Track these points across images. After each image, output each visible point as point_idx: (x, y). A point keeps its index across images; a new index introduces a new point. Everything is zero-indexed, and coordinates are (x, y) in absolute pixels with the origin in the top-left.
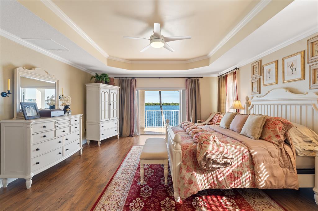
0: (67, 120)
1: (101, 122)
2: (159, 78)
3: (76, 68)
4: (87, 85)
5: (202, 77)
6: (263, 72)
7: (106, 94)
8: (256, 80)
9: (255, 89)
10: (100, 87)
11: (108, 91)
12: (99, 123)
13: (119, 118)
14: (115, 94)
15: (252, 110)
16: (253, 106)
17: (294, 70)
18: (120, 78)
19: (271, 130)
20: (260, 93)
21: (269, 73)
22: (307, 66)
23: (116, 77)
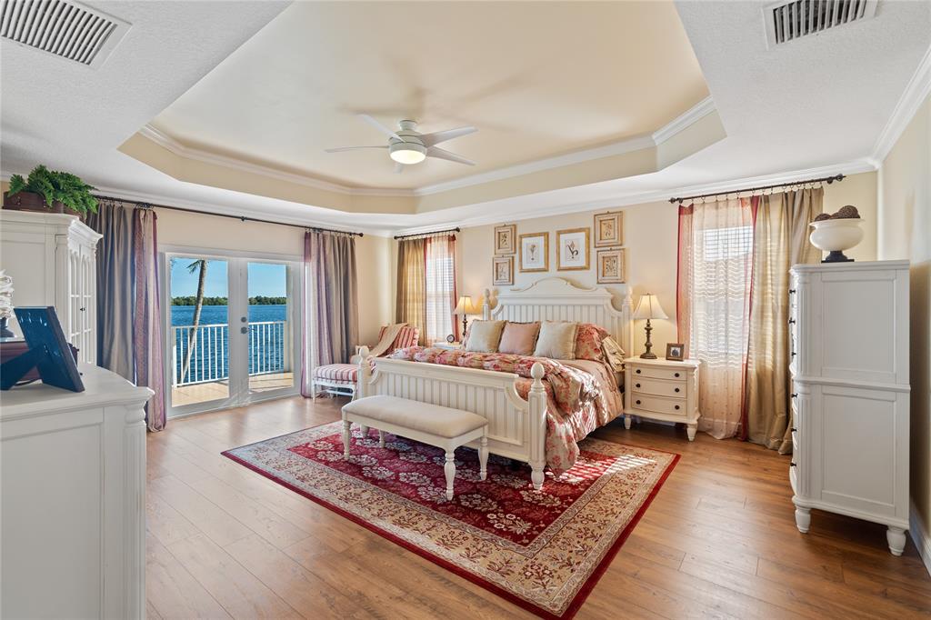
2: (243, 219)
5: (361, 235)
6: (521, 248)
8: (506, 260)
9: (505, 277)
10: (69, 231)
15: (500, 315)
16: (502, 307)
17: (574, 252)
19: (586, 342)
20: (513, 284)
21: (533, 251)
22: (593, 251)
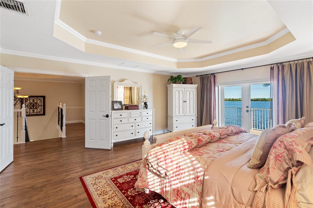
0: (139, 113)
1: (174, 117)
2: (243, 69)
3: (159, 74)
4: (168, 86)
7: (181, 92)
10: (174, 87)
11: (183, 90)
12: (173, 117)
13: (196, 114)
14: (191, 92)
18: (202, 75)
23: (198, 75)
